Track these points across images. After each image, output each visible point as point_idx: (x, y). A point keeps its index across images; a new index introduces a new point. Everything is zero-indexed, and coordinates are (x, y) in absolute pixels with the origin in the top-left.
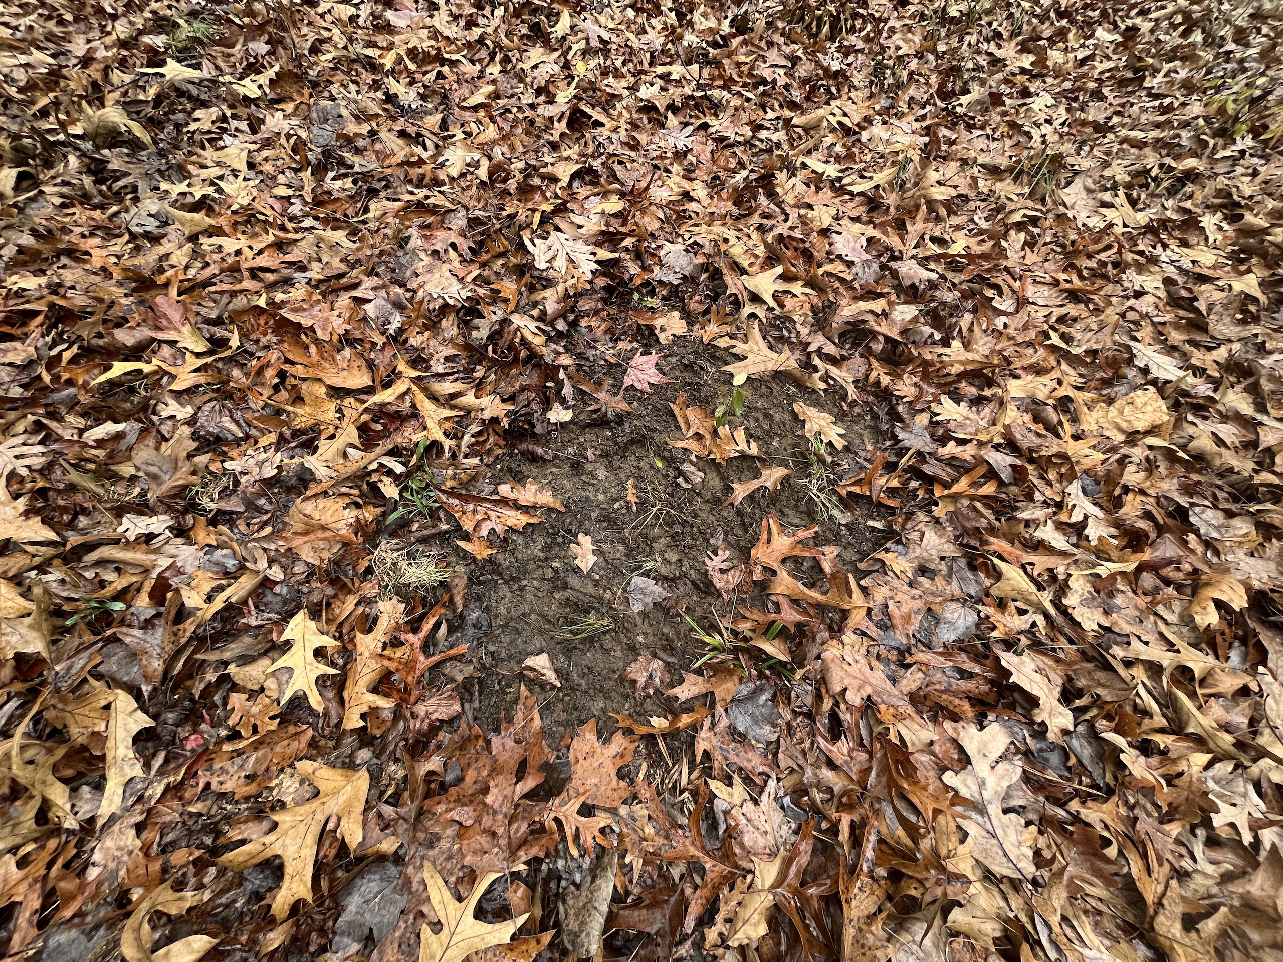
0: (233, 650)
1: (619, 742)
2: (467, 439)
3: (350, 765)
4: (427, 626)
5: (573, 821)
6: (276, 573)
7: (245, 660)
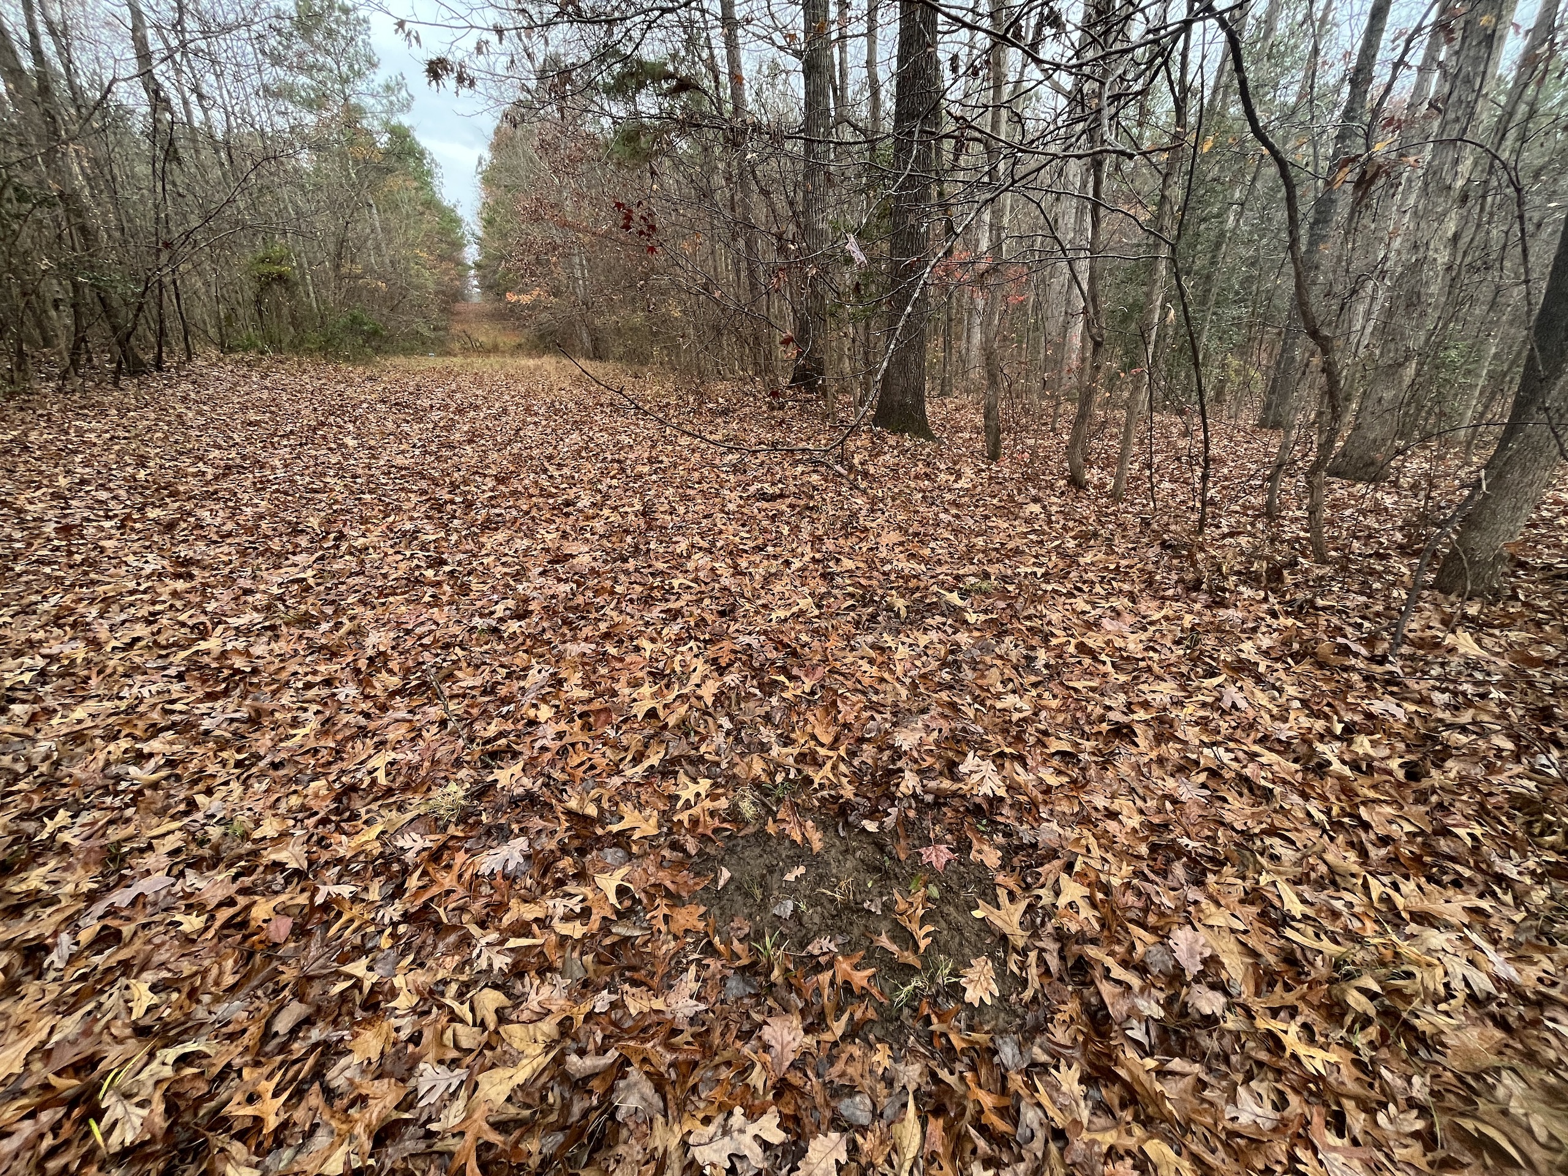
0: (688, 767)
1: (701, 925)
2: (825, 793)
3: (660, 826)
4: (726, 825)
5: (660, 913)
6: (724, 765)
7: (686, 773)
